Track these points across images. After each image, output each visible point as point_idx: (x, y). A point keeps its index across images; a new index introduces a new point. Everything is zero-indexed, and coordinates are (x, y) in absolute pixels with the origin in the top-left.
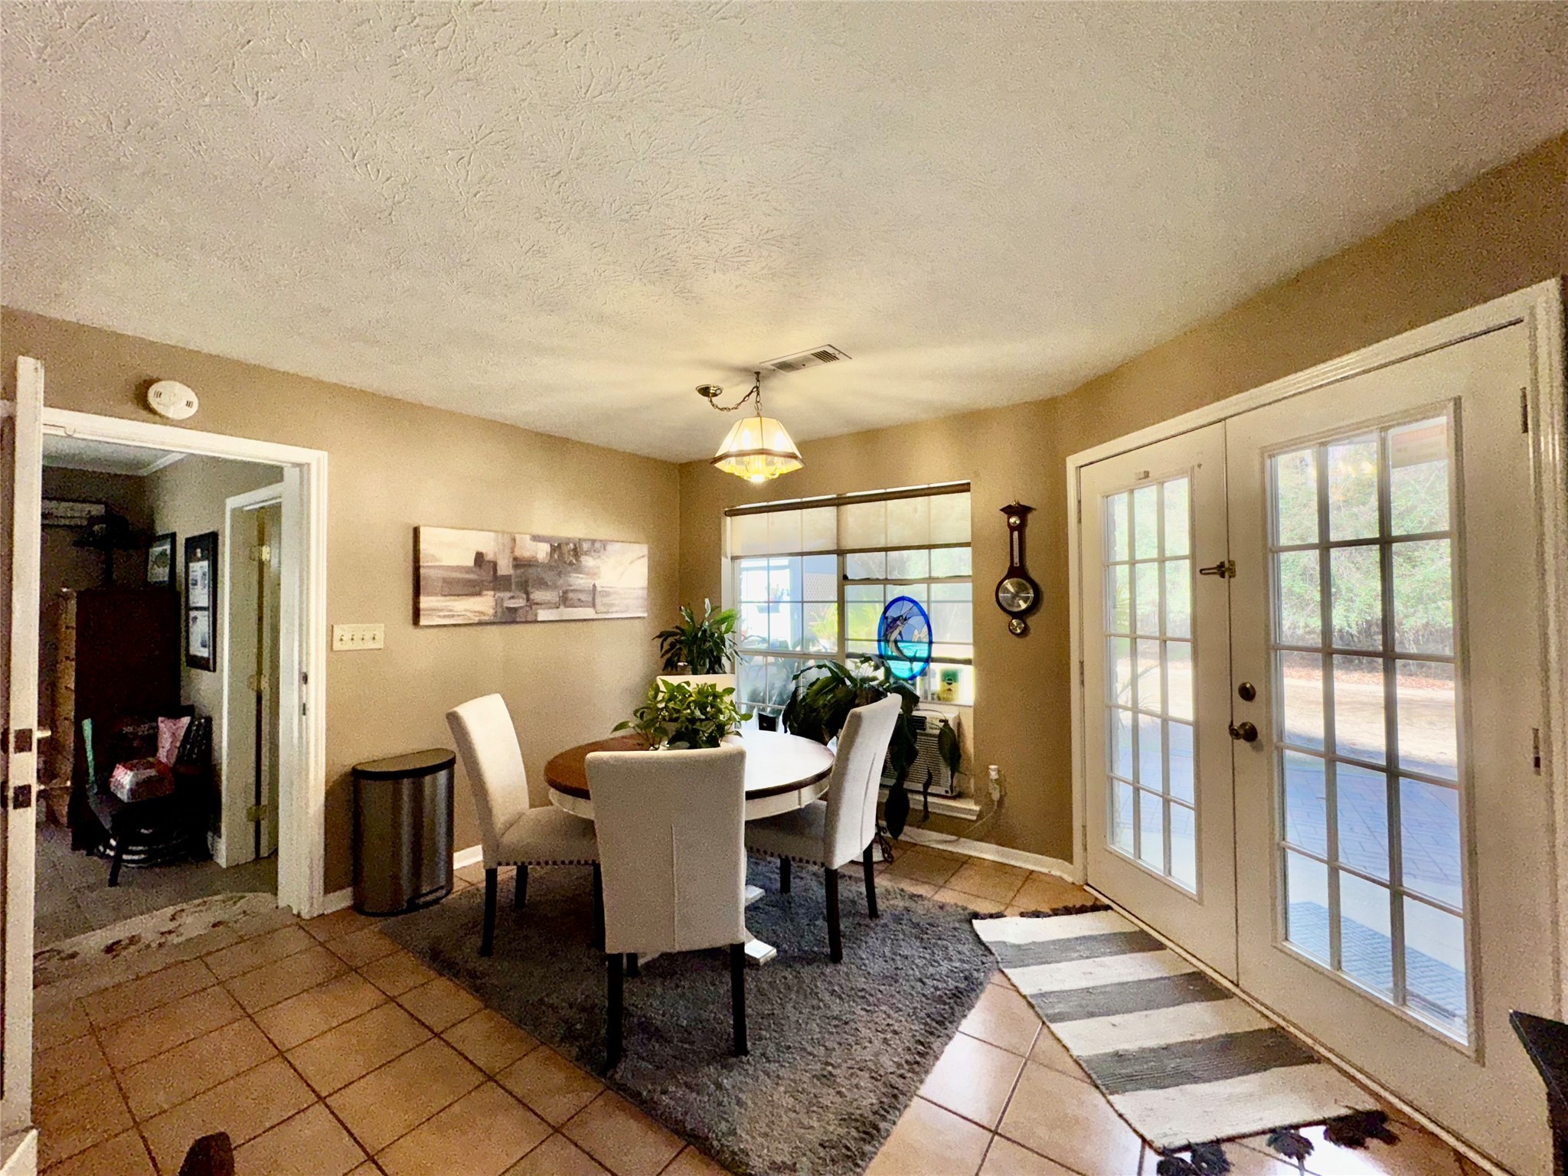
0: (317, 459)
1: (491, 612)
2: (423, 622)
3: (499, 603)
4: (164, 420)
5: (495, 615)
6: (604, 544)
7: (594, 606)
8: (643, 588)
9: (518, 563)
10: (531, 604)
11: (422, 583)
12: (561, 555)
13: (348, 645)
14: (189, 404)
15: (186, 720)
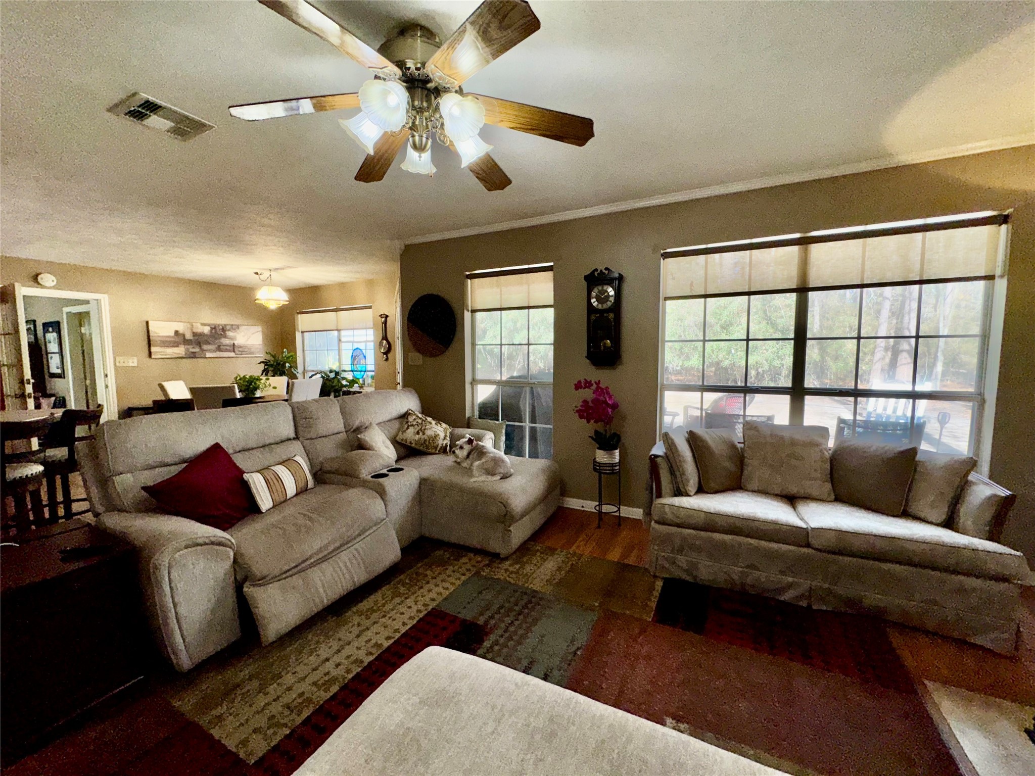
0: (104, 298)
1: (184, 353)
2: (153, 357)
3: (187, 350)
4: (43, 287)
5: (186, 354)
6: (238, 327)
7: (234, 352)
8: (260, 345)
9: (195, 334)
10: (203, 350)
11: (151, 343)
12: (216, 331)
13: (122, 364)
14: (53, 281)
15: (53, 399)
